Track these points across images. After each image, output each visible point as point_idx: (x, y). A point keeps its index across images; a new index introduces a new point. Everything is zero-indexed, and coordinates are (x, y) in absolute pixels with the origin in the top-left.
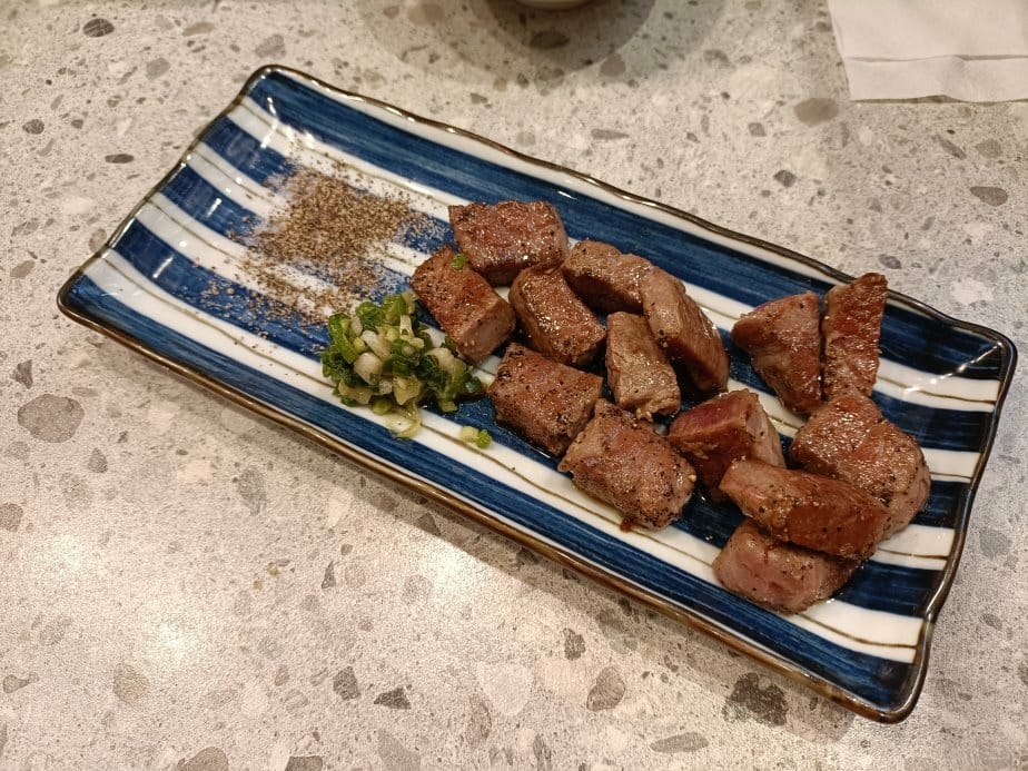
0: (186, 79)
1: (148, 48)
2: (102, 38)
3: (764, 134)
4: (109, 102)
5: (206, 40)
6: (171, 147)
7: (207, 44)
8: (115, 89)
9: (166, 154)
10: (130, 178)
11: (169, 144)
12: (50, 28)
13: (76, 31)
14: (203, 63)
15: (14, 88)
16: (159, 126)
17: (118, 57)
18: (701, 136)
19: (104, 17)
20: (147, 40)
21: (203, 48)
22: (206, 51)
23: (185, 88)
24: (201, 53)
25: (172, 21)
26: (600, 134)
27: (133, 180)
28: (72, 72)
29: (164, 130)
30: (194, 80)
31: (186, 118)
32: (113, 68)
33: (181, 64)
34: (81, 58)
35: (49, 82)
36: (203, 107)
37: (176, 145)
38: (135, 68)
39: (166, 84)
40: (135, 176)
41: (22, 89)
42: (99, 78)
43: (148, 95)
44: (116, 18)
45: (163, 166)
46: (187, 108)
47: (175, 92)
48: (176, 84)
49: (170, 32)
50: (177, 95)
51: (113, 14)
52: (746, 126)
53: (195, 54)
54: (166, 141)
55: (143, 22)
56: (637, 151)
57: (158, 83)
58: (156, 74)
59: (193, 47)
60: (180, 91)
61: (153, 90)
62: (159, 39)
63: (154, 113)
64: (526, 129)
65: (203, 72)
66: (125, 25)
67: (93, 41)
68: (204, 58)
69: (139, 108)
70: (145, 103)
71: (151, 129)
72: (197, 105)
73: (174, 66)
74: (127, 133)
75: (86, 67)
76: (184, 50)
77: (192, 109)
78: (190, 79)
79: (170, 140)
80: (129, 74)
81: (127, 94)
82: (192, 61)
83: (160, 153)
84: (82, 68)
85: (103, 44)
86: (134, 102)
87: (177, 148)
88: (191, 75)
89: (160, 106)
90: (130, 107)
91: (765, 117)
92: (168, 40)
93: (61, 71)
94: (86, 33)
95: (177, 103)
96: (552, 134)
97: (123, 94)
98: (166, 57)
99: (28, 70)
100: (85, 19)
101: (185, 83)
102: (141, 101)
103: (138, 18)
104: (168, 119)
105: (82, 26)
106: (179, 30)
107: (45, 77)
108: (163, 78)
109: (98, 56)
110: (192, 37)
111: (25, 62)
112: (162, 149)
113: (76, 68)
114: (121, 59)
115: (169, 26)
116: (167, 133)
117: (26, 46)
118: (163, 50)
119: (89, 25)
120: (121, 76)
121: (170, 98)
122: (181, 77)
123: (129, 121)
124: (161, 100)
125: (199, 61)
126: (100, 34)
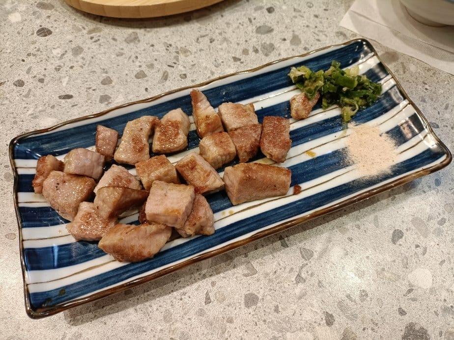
0: (92, 56)
1: (71, 41)
2: (47, 38)
4: (56, 69)
5: (99, 36)
6: (91, 90)
7: (100, 38)
8: (58, 62)
9: (89, 94)
11: (90, 88)
12: (19, 33)
13: (33, 34)
14: (100, 47)
15: (5, 64)
16: (83, 80)
17: (56, 46)
19: (46, 27)
20: (69, 37)
21: (99, 40)
22: (100, 41)
23: (93, 60)
24: (98, 42)
25: (81, 27)
28: (34, 55)
29: (86, 82)
30: (97, 56)
31: (96, 75)
32: (55, 52)
33: (89, 49)
34: (38, 47)
35: (23, 61)
36: (104, 69)
37: (94, 88)
38: (66, 51)
39: (83, 58)
41: (10, 65)
42: (48, 57)
43: (75, 64)
44: (52, 27)
45: (89, 100)
46: (95, 70)
47: (88, 62)
48: (88, 58)
49: (80, 33)
50: (89, 64)
51: (50, 26)
53: (96, 43)
55: (66, 28)
57: (79, 58)
58: (77, 54)
59: (93, 40)
60: (91, 62)
61: (77, 62)
62: (76, 36)
63: (80, 74)
65: (101, 52)
66: (57, 30)
67: (42, 39)
68: (100, 45)
69: (71, 71)
70: (74, 68)
71: (79, 81)
72: (101, 68)
73: (86, 49)
74: (67, 84)
75: (41, 52)
76: (89, 41)
78: (94, 56)
80: (63, 55)
81: (64, 65)
82: (94, 47)
83: (86, 93)
84: (39, 53)
85: (47, 41)
87: (94, 90)
88: (95, 54)
90: (67, 71)
92: (80, 37)
93: (29, 55)
94: (38, 35)
95: (90, 68)
97: (62, 65)
98: (81, 45)
99: (11, 55)
100: (37, 28)
101: (92, 58)
102: (72, 67)
103: (63, 26)
104: (87, 76)
105: (35, 32)
106: (85, 32)
107: (21, 58)
108: (81, 55)
109: (46, 46)
110: (92, 35)
111: (9, 51)
112: (87, 91)
113: (36, 53)
114: (58, 47)
115: (79, 30)
116: (88, 83)
117: (8, 43)
118: (79, 42)
119: (39, 31)
120: (59, 55)
121: (87, 65)
122: (90, 55)
123: (67, 77)
124: (82, 67)
125: (97, 47)
126: (45, 36)
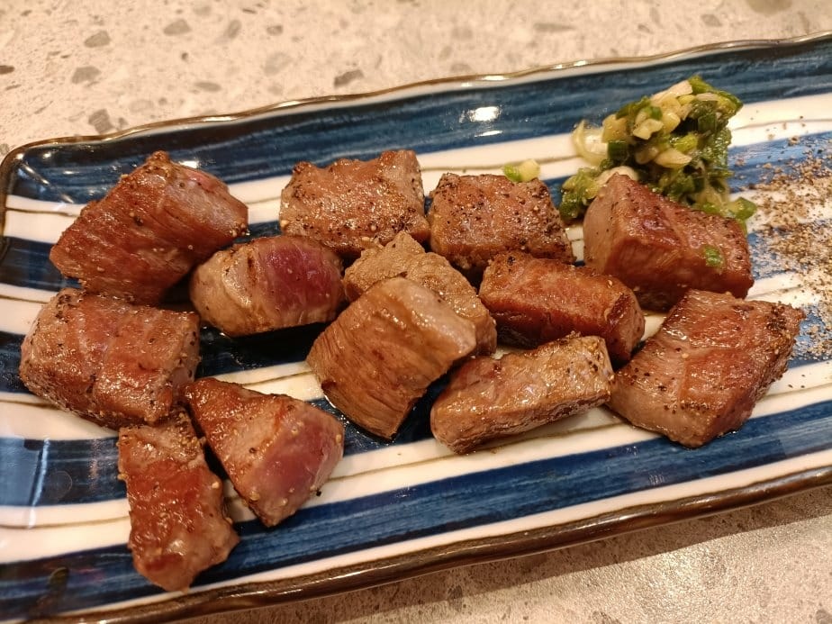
3: (720, 25)
10: (9, 88)
18: (653, 27)
26: (542, 27)
27: (14, 90)
40: (16, 87)
52: (698, 17)
54: (53, 50)
56: (587, 42)
64: (460, 24)
77: (83, 18)
79: (58, 50)
86: (18, 15)
89: (47, 18)
91: (717, 10)
96: (490, 28)
